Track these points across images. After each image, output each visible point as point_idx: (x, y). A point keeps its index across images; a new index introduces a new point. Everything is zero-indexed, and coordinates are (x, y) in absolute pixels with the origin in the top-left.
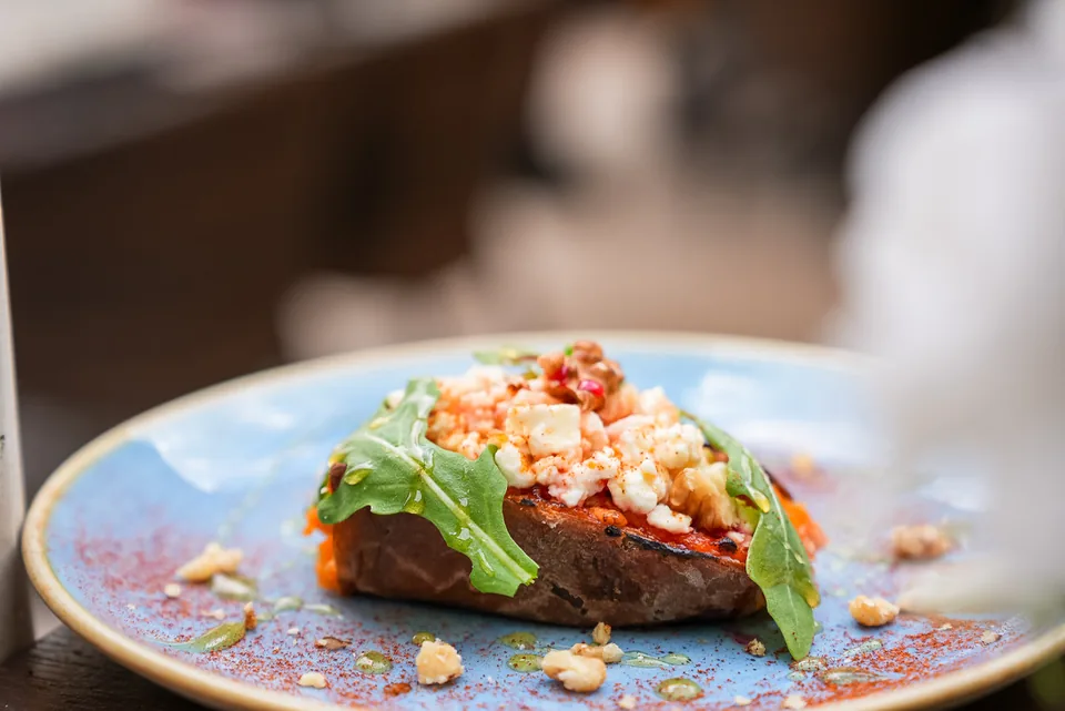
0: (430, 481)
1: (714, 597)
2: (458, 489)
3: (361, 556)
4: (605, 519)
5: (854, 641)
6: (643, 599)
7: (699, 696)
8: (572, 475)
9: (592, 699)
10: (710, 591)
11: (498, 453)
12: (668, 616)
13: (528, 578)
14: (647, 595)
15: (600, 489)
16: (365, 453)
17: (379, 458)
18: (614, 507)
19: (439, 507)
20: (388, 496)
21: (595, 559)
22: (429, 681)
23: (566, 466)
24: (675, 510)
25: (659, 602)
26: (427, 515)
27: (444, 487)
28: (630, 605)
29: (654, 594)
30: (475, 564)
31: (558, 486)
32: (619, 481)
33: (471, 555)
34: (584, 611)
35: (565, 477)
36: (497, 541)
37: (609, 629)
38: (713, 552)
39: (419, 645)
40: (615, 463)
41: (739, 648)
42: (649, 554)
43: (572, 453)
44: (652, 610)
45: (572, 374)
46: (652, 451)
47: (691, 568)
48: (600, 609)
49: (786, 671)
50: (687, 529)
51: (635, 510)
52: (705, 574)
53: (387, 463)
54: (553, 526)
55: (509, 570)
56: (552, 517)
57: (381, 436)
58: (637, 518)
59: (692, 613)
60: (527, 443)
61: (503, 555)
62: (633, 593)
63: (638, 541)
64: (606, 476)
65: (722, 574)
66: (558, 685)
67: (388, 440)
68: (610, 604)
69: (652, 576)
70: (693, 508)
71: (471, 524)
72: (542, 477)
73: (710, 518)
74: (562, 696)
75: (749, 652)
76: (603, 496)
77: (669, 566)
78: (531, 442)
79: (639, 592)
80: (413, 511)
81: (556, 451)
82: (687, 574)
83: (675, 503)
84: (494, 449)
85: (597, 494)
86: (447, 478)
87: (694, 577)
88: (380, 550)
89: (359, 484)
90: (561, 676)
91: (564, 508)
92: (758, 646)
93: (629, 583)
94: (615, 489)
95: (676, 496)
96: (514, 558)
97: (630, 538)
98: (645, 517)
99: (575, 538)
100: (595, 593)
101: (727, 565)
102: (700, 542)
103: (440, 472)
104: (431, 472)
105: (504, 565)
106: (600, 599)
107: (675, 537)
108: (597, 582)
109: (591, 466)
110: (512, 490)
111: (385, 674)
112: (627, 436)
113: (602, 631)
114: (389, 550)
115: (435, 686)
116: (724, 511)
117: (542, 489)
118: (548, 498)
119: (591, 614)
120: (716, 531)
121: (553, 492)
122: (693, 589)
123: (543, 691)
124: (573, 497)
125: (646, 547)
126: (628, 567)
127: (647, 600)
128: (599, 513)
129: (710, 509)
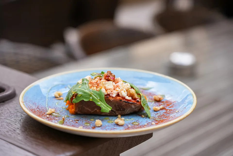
0: (93, 95)
1: (136, 109)
2: (97, 96)
3: (79, 108)
4: (120, 99)
5: (156, 114)
6: (125, 111)
7: (139, 124)
8: (114, 92)
9: (123, 126)
10: (135, 108)
11: (101, 90)
12: (129, 113)
13: (110, 109)
14: (126, 110)
15: (117, 94)
16: (80, 91)
17: (83, 92)
18: (120, 97)
19: (95, 99)
20: (86, 98)
21: (118, 105)
22: (98, 126)
23: (112, 91)
24: (129, 96)
25: (128, 111)
26: (93, 101)
27: (95, 96)
28: (123, 112)
29: (127, 110)
30: (102, 108)
31: (111, 94)
32: (121, 92)
33: (101, 106)
34: (116, 113)
35: (112, 93)
36: (105, 104)
37: (120, 115)
38: (136, 102)
39: (95, 121)
40: (119, 90)
41: (140, 117)
42: (127, 104)
43: (112, 89)
44: (127, 112)
45: (109, 76)
46: (124, 87)
47: (133, 105)
48: (118, 113)
49: (149, 119)
50: (131, 99)
51: (123, 97)
52: (135, 106)
53: (85, 93)
54: (112, 100)
55: (107, 109)
56: (111, 99)
57: (82, 88)
58: (124, 98)
59: (132, 112)
60: (105, 88)
61: (106, 106)
62: (124, 110)
63: (125, 102)
64: (118, 92)
65: (137, 105)
66: (117, 124)
67: (84, 89)
68: (120, 112)
69: (127, 107)
70: (131, 96)
71: (100, 102)
72: (109, 93)
73: (134, 97)
74: (119, 126)
75: (142, 117)
76: (118, 95)
77: (130, 105)
78: (106, 87)
79: (125, 109)
80: (91, 100)
81: (110, 88)
82: (132, 106)
83: (129, 95)
84: (101, 89)
85: (117, 95)
86: (95, 95)
87: (133, 106)
88: (82, 106)
89: (80, 96)
90: (118, 123)
91: (113, 97)
92: (143, 116)
93: (123, 108)
94: (120, 94)
95: (129, 94)
96: (107, 106)
97: (124, 101)
98: (125, 98)
99: (115, 102)
100: (117, 110)
101: (138, 104)
102: (133, 101)
103: (94, 94)
104: (93, 94)
105: (106, 108)
106: (118, 111)
107: (130, 100)
108: (118, 108)
109: (116, 90)
110: (105, 95)
111: (90, 126)
112: (120, 85)
113: (119, 116)
114: (84, 106)
115: (99, 127)
116: (136, 96)
117: (109, 95)
118: (110, 96)
119: (117, 114)
120: (135, 99)
121: (111, 95)
122: (133, 108)
123: (116, 126)
124: (114, 95)
125: (126, 102)
126: (123, 106)
127: (126, 111)
128: (118, 98)
129: (134, 96)
